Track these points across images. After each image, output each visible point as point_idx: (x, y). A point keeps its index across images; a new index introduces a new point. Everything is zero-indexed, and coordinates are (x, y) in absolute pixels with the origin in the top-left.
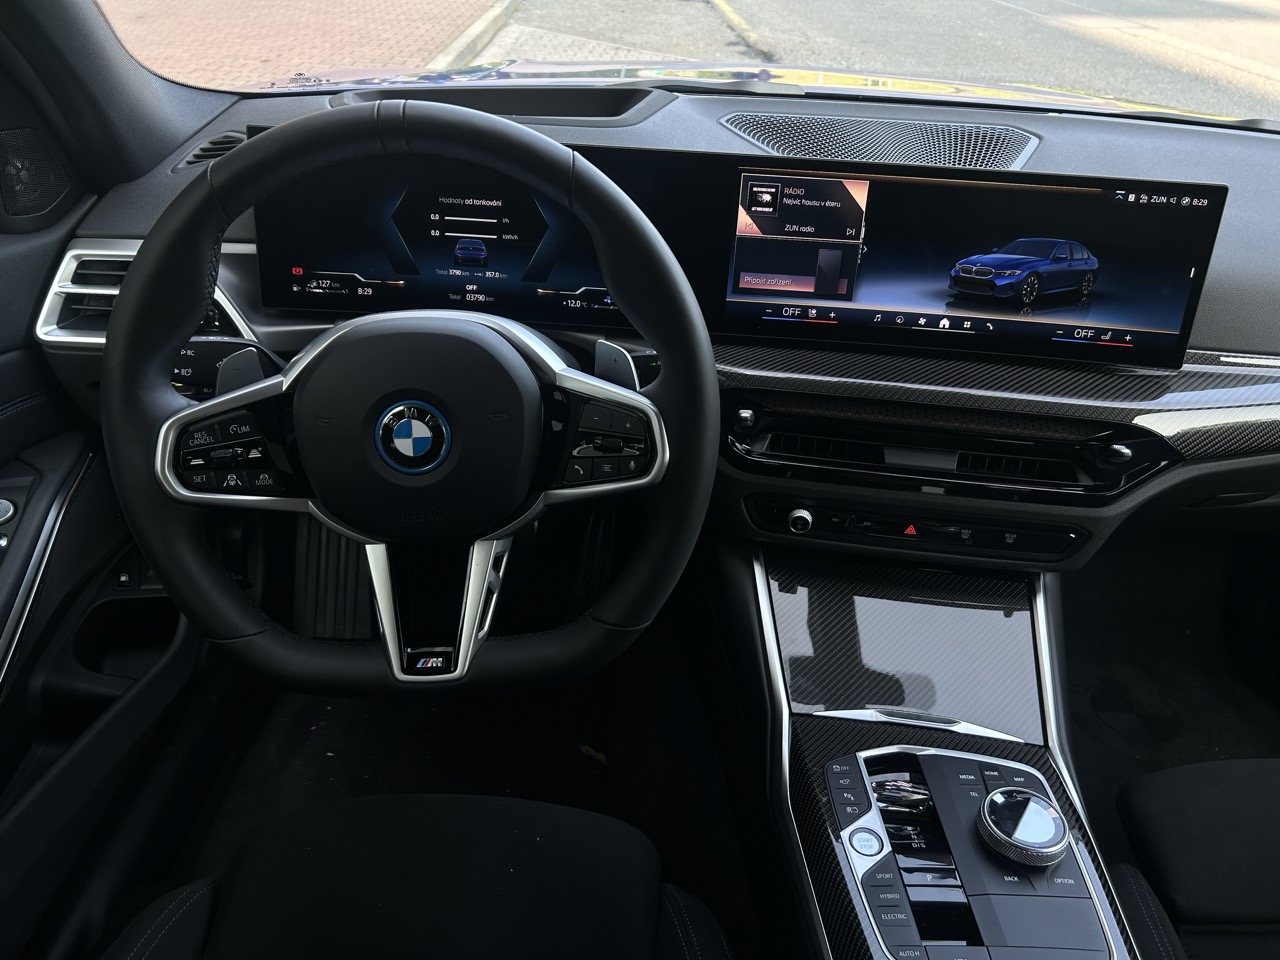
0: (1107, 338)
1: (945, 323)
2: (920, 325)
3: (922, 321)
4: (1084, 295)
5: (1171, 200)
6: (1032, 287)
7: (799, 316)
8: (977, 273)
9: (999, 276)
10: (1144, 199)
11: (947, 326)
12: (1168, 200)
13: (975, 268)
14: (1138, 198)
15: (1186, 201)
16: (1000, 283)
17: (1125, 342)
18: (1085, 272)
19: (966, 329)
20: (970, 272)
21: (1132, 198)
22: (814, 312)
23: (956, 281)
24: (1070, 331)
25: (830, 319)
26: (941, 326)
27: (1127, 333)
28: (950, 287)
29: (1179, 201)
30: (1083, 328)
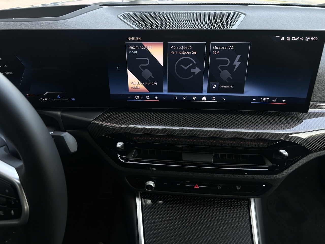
0: (275, 101)
1: (204, 98)
2: (194, 100)
7: (142, 99)
10: (288, 39)
12: (299, 39)
15: (308, 39)
17: (283, 102)
19: (214, 100)
21: (283, 38)
22: (148, 97)
24: (259, 99)
25: (155, 99)
27: (283, 98)
29: (304, 39)
30: (264, 97)
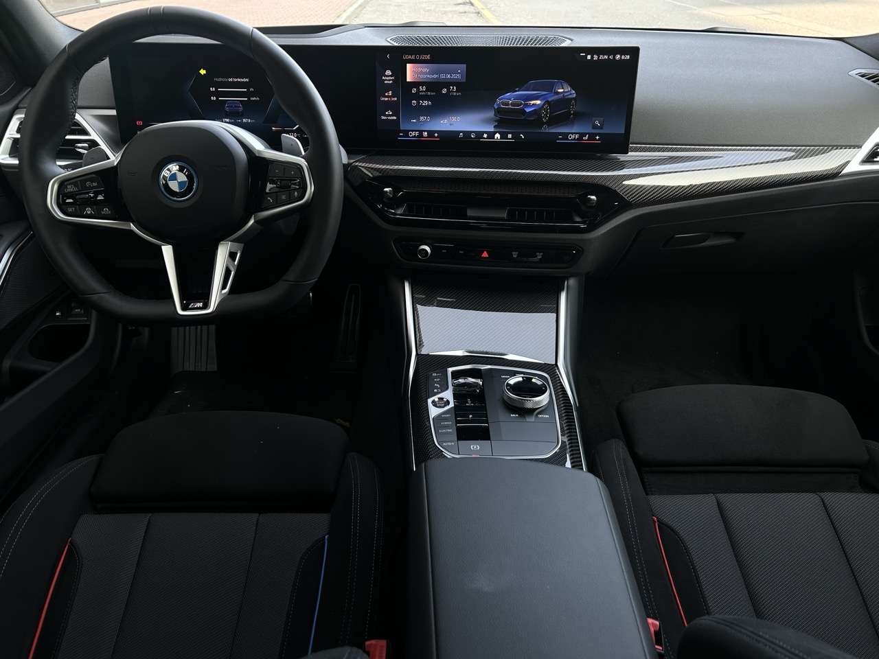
0: (586, 138)
1: (498, 136)
2: (484, 138)
3: (485, 136)
4: (572, 114)
5: (610, 57)
6: (547, 112)
7: (418, 137)
8: (512, 104)
9: (527, 106)
10: (596, 57)
11: (499, 138)
12: (608, 57)
13: (510, 102)
14: (592, 57)
15: (618, 57)
16: (528, 110)
17: (596, 140)
18: (571, 99)
19: (510, 139)
20: (508, 104)
21: (589, 57)
22: (426, 133)
23: (499, 111)
24: (565, 135)
25: (435, 137)
26: (496, 138)
27: (596, 134)
28: (495, 115)
29: (614, 57)
30: (572, 134)
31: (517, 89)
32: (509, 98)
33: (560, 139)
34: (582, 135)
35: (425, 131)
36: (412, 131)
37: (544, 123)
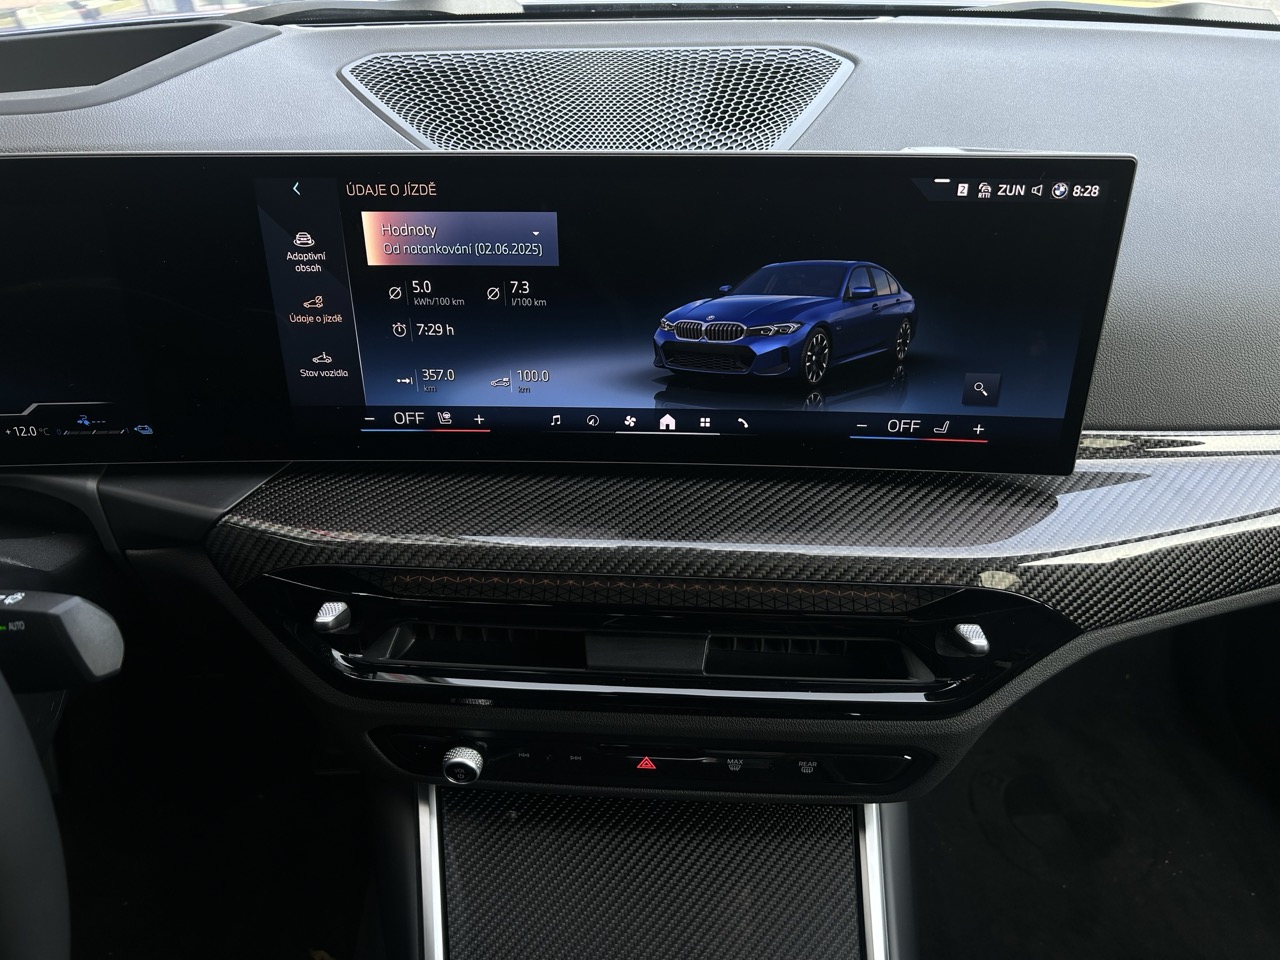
0: (945, 429)
1: (668, 421)
2: (628, 428)
3: (630, 421)
4: (900, 362)
5: (1034, 190)
6: (820, 354)
8: (710, 333)
9: (756, 336)
10: (985, 190)
11: (672, 427)
12: (1028, 191)
13: (705, 326)
14: (974, 190)
15: (1060, 190)
16: (760, 349)
17: (974, 435)
18: (900, 318)
19: (705, 429)
20: (697, 333)
21: (963, 190)
22: (447, 416)
23: (669, 352)
25: (476, 425)
26: (663, 427)
28: (658, 363)
29: (1048, 191)
30: (900, 417)
31: (725, 288)
32: (700, 314)
33: (861, 432)
34: (929, 421)
35: (443, 409)
36: (404, 409)
37: (812, 388)
